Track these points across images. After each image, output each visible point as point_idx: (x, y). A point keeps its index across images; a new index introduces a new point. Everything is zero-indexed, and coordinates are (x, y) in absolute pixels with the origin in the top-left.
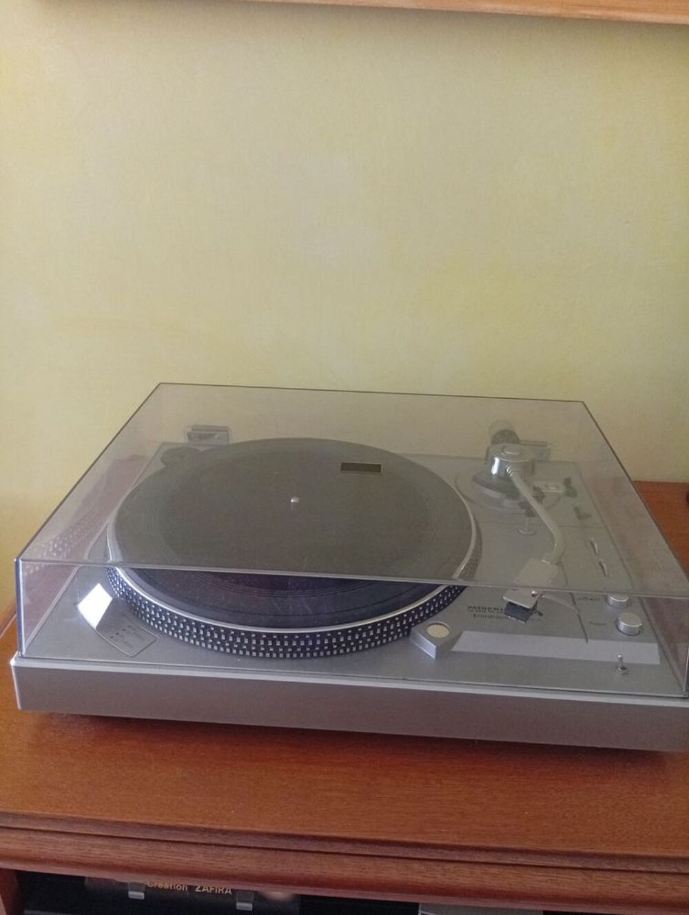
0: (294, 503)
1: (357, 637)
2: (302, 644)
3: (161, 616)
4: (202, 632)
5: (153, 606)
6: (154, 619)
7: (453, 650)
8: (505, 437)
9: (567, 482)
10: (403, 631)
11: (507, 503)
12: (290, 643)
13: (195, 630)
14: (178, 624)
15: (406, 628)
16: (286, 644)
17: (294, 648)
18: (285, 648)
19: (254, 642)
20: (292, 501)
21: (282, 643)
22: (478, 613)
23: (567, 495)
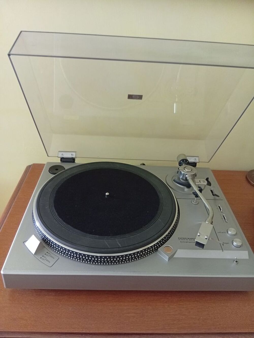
0: (107, 195)
1: (139, 255)
2: (118, 259)
3: (61, 249)
4: (78, 256)
5: (57, 245)
6: (58, 250)
7: (174, 257)
8: (184, 162)
9: (207, 179)
10: (155, 250)
11: (186, 189)
12: (113, 259)
13: (75, 255)
14: (68, 252)
15: (156, 248)
16: (112, 260)
17: (115, 261)
19: (99, 260)
21: (110, 259)
22: (182, 241)
23: (207, 185)
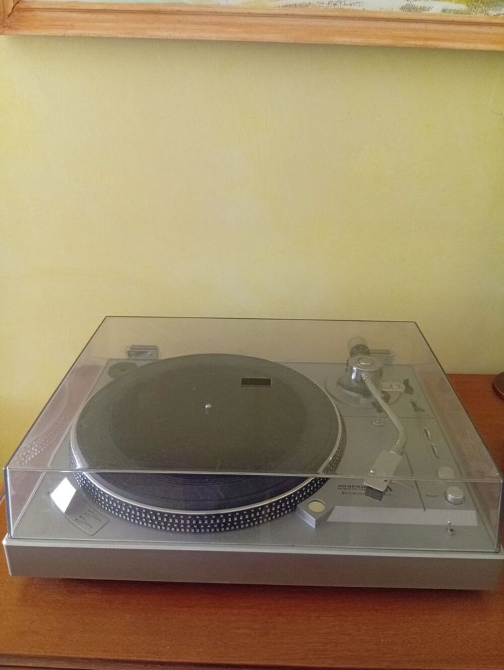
0: (208, 408)
1: (258, 514)
2: (218, 521)
3: (113, 503)
4: (143, 515)
5: (107, 496)
6: (108, 505)
7: (328, 520)
8: (360, 350)
9: (406, 383)
10: (291, 507)
11: (363, 400)
12: (209, 522)
13: (138, 514)
14: (126, 509)
15: (294, 504)
16: (206, 522)
17: (212, 526)
18: (206, 526)
19: (182, 522)
20: (206, 407)
21: (203, 522)
22: (345, 491)
23: (406, 393)
